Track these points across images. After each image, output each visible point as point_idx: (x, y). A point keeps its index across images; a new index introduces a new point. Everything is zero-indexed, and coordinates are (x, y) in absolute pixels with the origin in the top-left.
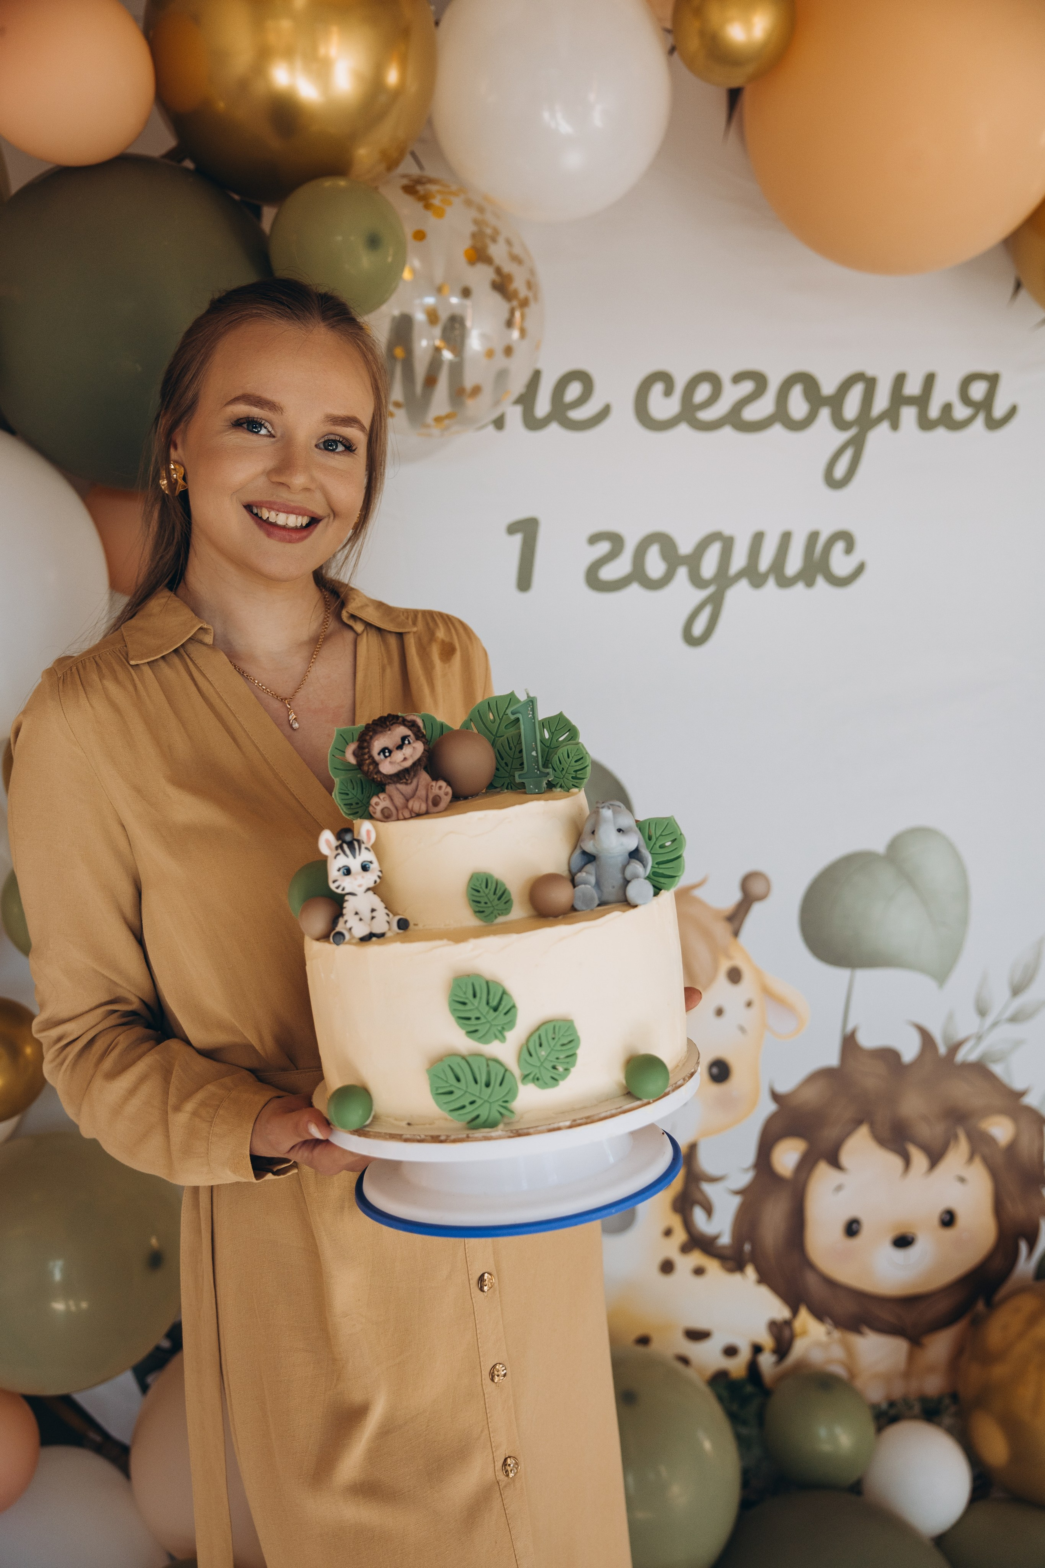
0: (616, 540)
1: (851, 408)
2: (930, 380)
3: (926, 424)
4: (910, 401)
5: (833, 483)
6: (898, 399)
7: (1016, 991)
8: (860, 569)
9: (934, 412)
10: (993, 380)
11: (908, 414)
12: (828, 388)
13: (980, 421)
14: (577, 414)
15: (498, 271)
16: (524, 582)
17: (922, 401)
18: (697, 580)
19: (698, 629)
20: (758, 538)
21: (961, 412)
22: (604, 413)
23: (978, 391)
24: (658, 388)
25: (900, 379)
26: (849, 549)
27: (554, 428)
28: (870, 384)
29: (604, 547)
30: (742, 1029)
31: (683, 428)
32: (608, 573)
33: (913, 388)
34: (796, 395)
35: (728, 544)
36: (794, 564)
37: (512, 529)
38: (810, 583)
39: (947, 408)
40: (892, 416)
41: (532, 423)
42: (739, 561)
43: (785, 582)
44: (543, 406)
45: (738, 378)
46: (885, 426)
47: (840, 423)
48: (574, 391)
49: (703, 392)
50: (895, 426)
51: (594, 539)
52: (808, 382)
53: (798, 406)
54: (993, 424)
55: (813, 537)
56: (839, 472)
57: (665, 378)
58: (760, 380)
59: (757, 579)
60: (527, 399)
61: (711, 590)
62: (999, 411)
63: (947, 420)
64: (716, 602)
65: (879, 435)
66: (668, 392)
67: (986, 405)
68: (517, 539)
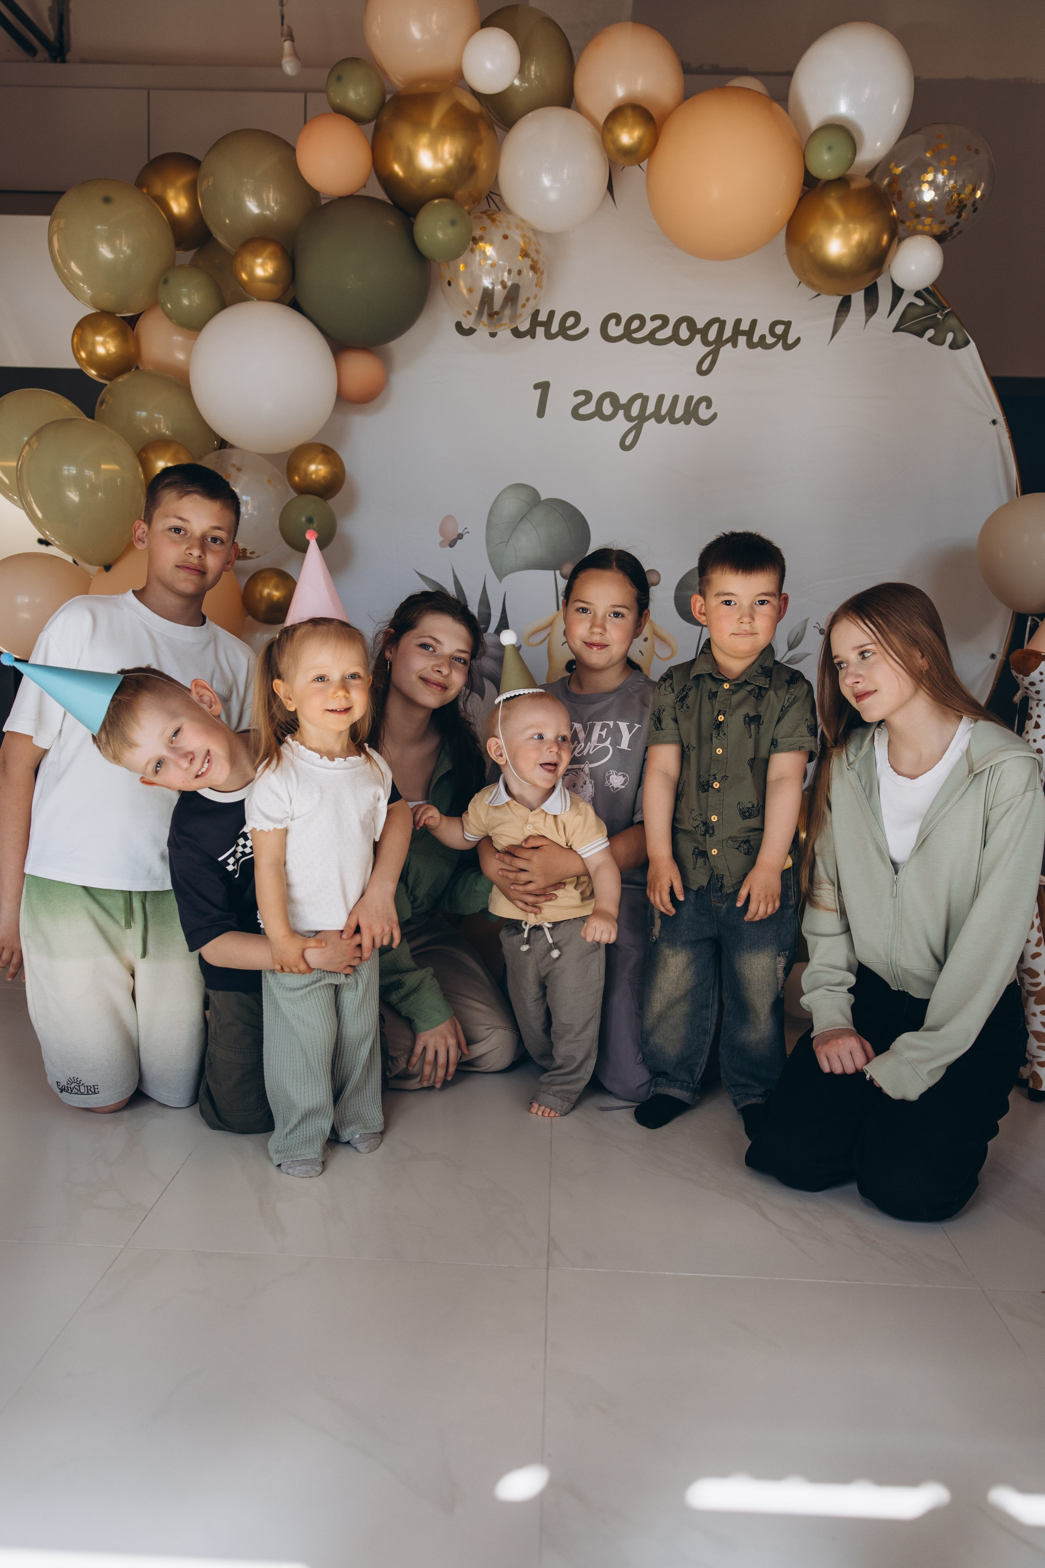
0: (588, 396)
1: (712, 335)
2: (754, 323)
3: (751, 345)
4: (743, 333)
5: (701, 372)
6: (737, 331)
7: (791, 647)
8: (715, 416)
9: (756, 339)
10: (788, 325)
11: (742, 340)
12: (700, 325)
13: (780, 343)
14: (571, 333)
15: (533, 260)
16: (541, 413)
17: (750, 333)
18: (629, 417)
19: (628, 442)
20: (661, 398)
21: (770, 340)
22: (586, 331)
23: (779, 329)
24: (613, 322)
25: (738, 322)
26: (709, 406)
27: (560, 337)
28: (722, 324)
29: (582, 398)
30: (640, 651)
31: (625, 341)
32: (583, 411)
33: (744, 326)
34: (684, 326)
35: (645, 399)
36: (679, 412)
37: (536, 387)
38: (687, 423)
39: (763, 337)
40: (733, 340)
41: (549, 336)
42: (650, 409)
43: (674, 421)
44: (555, 328)
45: (653, 318)
46: (730, 344)
47: (705, 342)
48: (571, 321)
49: (636, 324)
50: (735, 345)
51: (577, 394)
52: (690, 322)
53: (684, 333)
54: (787, 347)
55: (690, 398)
56: (705, 367)
57: (617, 317)
58: (665, 320)
59: (660, 420)
60: (547, 324)
61: (636, 422)
62: (790, 341)
63: (762, 343)
64: (638, 429)
65: (726, 351)
66: (618, 323)
67: (784, 336)
68: (540, 391)
